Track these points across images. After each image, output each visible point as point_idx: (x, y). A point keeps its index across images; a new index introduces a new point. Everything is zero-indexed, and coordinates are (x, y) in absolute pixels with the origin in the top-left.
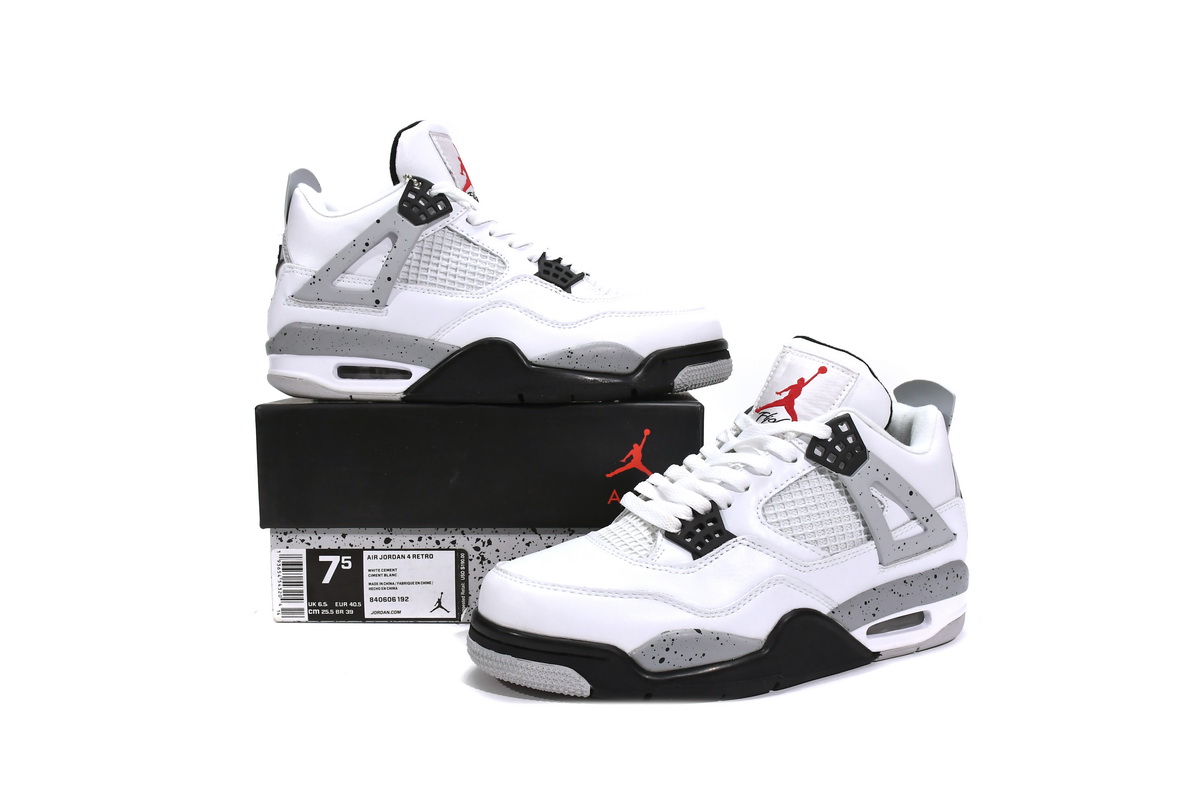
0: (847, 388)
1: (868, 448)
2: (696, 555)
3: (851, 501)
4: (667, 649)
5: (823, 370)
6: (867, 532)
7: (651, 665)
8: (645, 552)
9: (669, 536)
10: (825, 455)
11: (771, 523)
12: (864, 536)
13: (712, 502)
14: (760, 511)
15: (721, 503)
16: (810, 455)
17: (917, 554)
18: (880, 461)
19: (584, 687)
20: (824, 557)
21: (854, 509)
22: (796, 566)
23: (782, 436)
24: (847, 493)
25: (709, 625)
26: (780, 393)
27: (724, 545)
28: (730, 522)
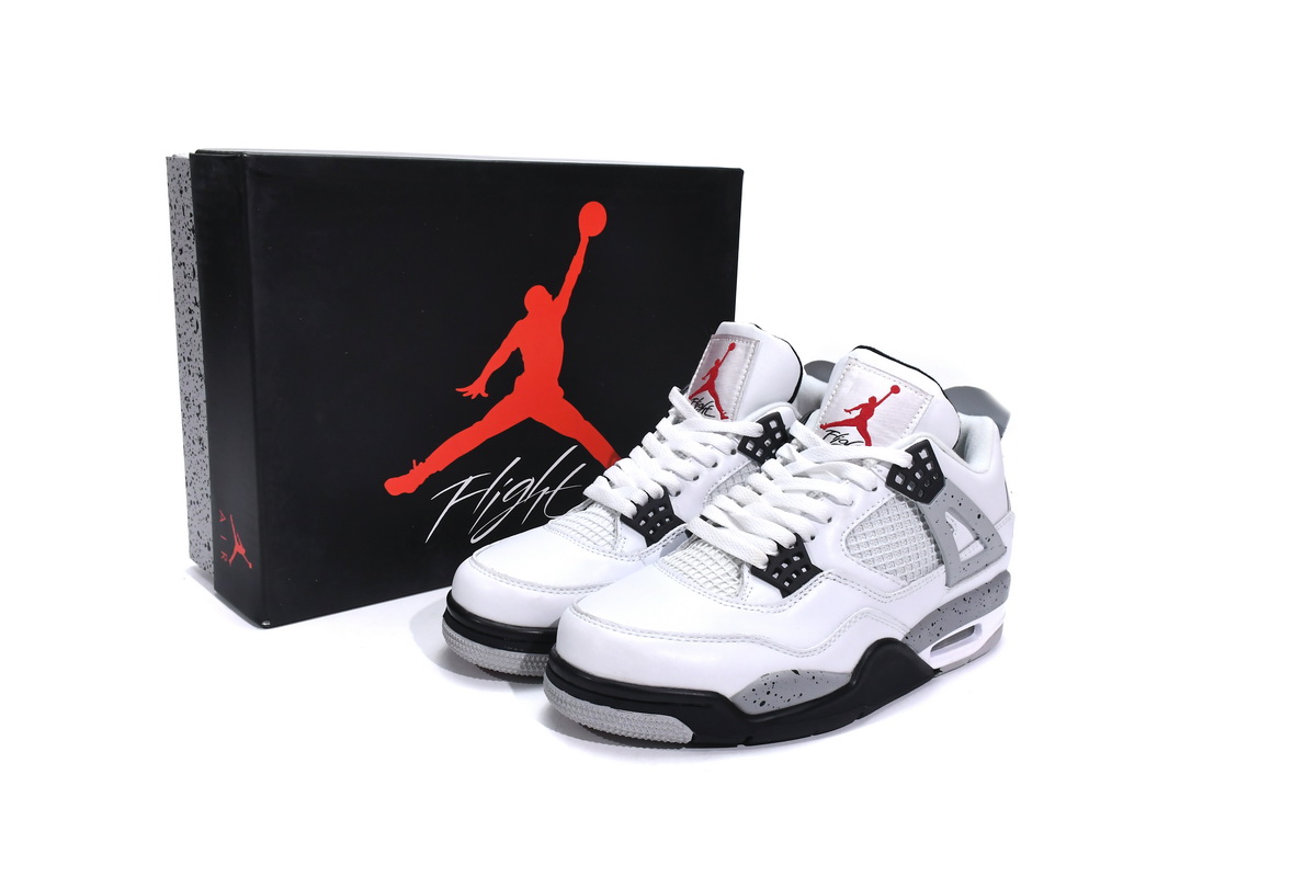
0: (921, 411)
1: (945, 475)
2: (786, 593)
3: (926, 527)
4: (768, 693)
5: (895, 390)
6: (939, 556)
7: (751, 708)
8: (733, 591)
9: (755, 571)
10: (905, 483)
11: (854, 555)
12: (936, 561)
13: (796, 534)
14: (843, 543)
15: (805, 536)
16: (890, 482)
17: (976, 572)
18: (955, 486)
19: (686, 734)
20: (903, 587)
21: (929, 535)
22: (879, 598)
23: (861, 462)
24: (923, 520)
25: (804, 664)
26: (849, 411)
27: (812, 581)
28: (816, 555)
